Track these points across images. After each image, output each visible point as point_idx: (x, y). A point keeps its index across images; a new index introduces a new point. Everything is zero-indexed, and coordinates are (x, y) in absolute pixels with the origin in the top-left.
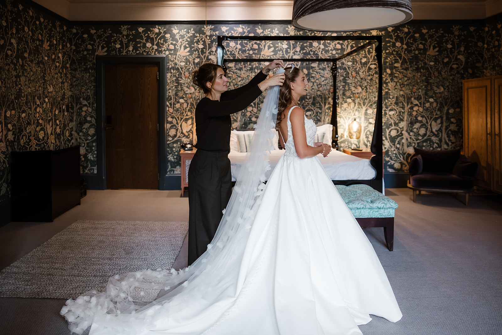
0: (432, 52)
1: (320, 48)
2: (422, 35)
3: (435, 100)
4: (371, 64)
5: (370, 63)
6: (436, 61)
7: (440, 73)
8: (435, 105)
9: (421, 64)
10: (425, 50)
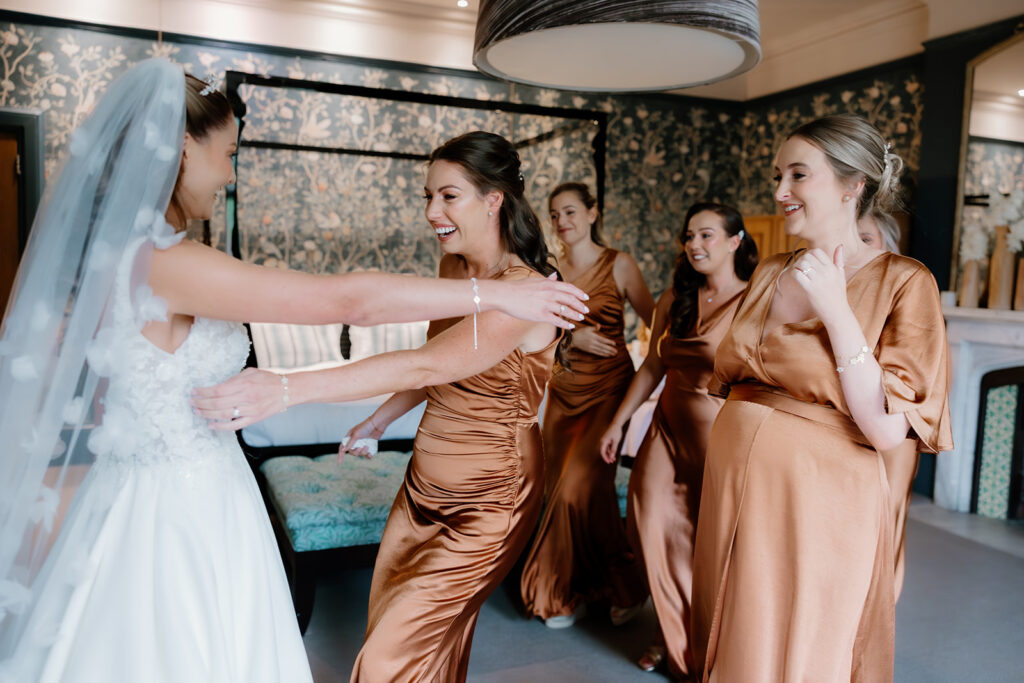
0: (654, 159)
1: (434, 131)
2: (637, 122)
3: (656, 258)
4: (539, 176)
5: (537, 173)
6: (660, 177)
7: (665, 202)
8: (653, 266)
9: (632, 183)
10: (641, 153)
